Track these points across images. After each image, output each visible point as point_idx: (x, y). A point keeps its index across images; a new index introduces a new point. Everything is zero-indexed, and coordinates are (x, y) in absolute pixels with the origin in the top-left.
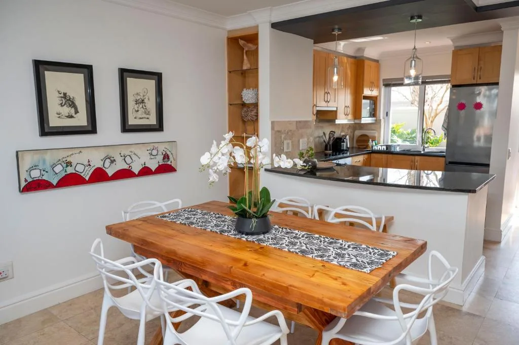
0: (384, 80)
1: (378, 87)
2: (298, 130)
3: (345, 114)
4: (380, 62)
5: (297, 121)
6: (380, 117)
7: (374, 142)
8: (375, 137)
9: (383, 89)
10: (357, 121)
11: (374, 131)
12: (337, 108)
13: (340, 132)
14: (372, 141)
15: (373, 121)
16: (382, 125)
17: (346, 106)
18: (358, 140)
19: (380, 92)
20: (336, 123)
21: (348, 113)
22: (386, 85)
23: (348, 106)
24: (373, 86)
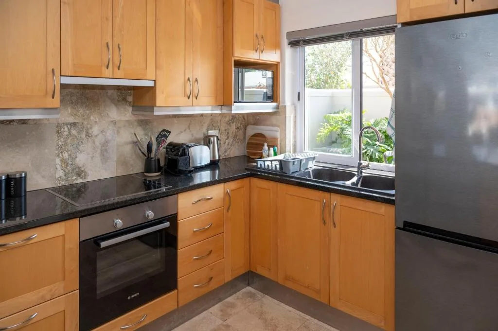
0: (289, 34)
1: (277, 46)
3: (185, 96)
6: (284, 102)
7: (271, 149)
8: (275, 139)
9: (288, 51)
10: (227, 111)
11: (275, 128)
12: (155, 81)
13: (204, 130)
14: (269, 147)
15: (274, 108)
16: (290, 117)
17: (189, 79)
18: (248, 143)
19: (282, 56)
20: (155, 113)
21: (196, 92)
22: (294, 44)
23: (196, 80)
24: (262, 42)
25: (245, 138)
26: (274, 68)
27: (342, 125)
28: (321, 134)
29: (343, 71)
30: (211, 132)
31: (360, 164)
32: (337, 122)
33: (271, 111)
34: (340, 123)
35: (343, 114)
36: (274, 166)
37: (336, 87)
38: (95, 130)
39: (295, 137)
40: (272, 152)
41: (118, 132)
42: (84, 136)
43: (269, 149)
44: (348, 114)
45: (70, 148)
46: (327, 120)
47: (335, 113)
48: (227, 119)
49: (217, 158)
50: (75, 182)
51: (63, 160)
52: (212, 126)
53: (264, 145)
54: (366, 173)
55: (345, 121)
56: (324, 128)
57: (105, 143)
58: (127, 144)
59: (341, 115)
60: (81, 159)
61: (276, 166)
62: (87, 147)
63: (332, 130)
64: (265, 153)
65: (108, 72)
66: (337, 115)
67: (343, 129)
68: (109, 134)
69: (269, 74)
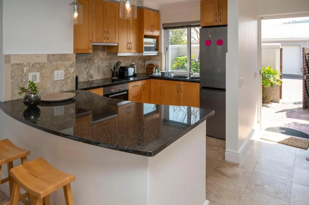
0: (163, 25)
1: (159, 29)
2: (51, 62)
3: (127, 49)
4: (160, 12)
5: (48, 55)
6: (161, 51)
8: (158, 66)
9: (163, 30)
10: (140, 54)
11: (158, 62)
12: (118, 44)
14: (156, 69)
15: (157, 54)
16: (163, 57)
17: (128, 43)
18: (146, 68)
19: (160, 33)
20: (118, 55)
21: (131, 47)
22: (165, 28)
23: (131, 43)
24: (153, 28)
25: (145, 66)
26: (157, 38)
27: (183, 62)
28: (174, 66)
29: (184, 36)
30: (133, 63)
31: (190, 73)
32: (181, 61)
33: (156, 54)
34: (182, 61)
35: (184, 57)
36: (159, 74)
37: (180, 44)
38: (96, 62)
39: (165, 65)
40: (157, 71)
41: (103, 62)
42: (92, 63)
43: (156, 70)
44: (186, 57)
45: (89, 68)
46: (176, 60)
47: (180, 57)
48: (138, 58)
49: (136, 73)
50: (90, 80)
51: (86, 72)
52: (133, 61)
53: (153, 68)
54: (192, 76)
55: (184, 60)
56: (175, 64)
57: (99, 67)
58: (105, 67)
59: (183, 57)
60: (92, 72)
61: (160, 75)
62: (93, 67)
63: (178, 65)
64: (154, 71)
65: (105, 41)
66: (181, 57)
67: (183, 64)
68: (100, 63)
69: (155, 40)
